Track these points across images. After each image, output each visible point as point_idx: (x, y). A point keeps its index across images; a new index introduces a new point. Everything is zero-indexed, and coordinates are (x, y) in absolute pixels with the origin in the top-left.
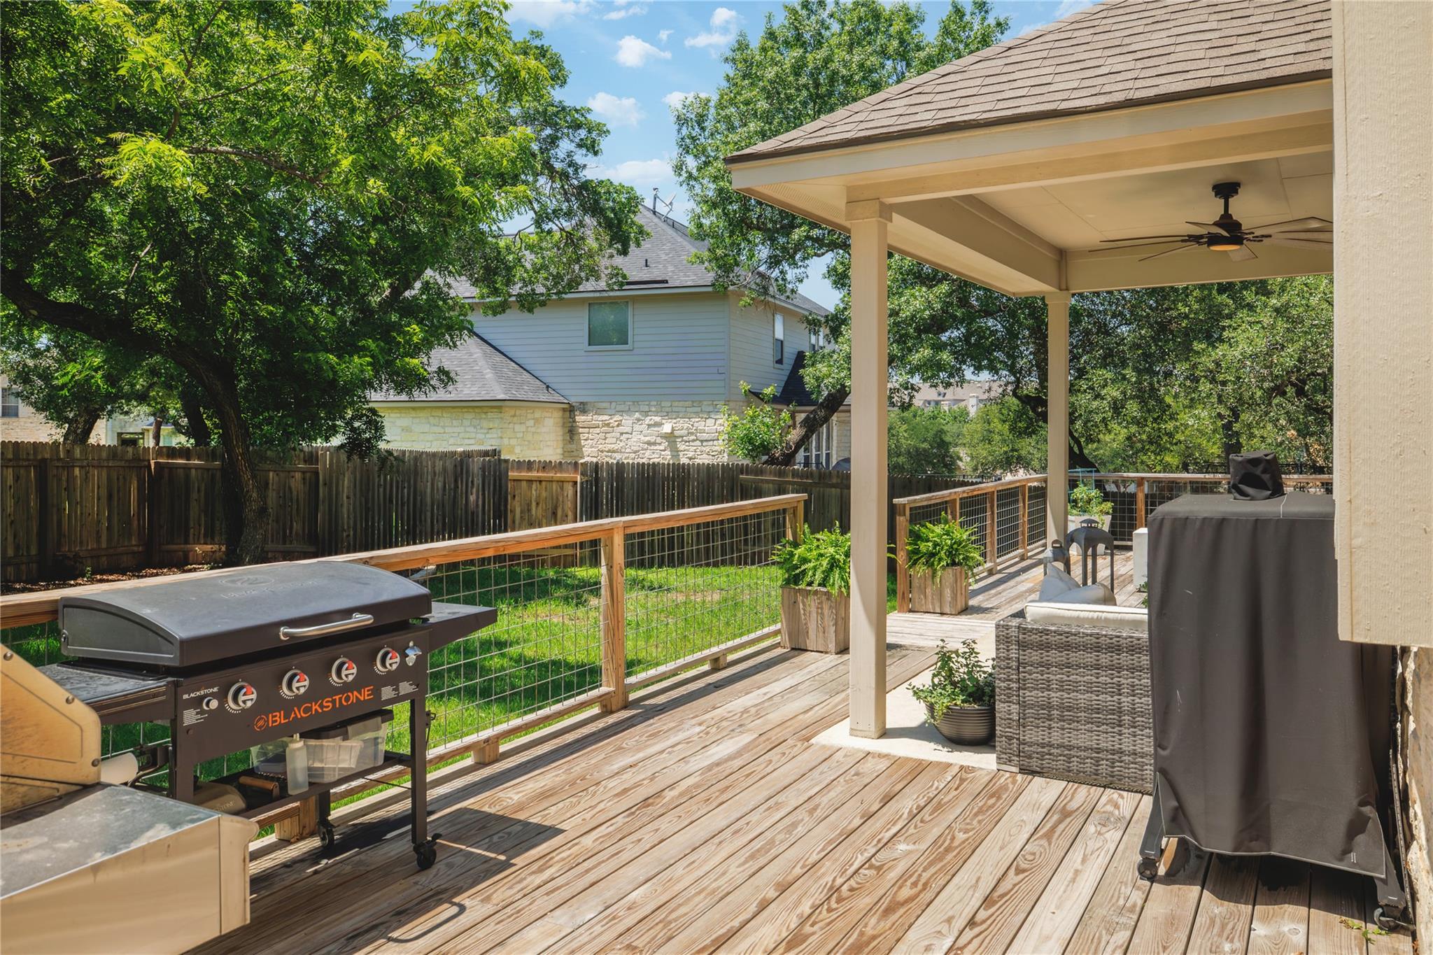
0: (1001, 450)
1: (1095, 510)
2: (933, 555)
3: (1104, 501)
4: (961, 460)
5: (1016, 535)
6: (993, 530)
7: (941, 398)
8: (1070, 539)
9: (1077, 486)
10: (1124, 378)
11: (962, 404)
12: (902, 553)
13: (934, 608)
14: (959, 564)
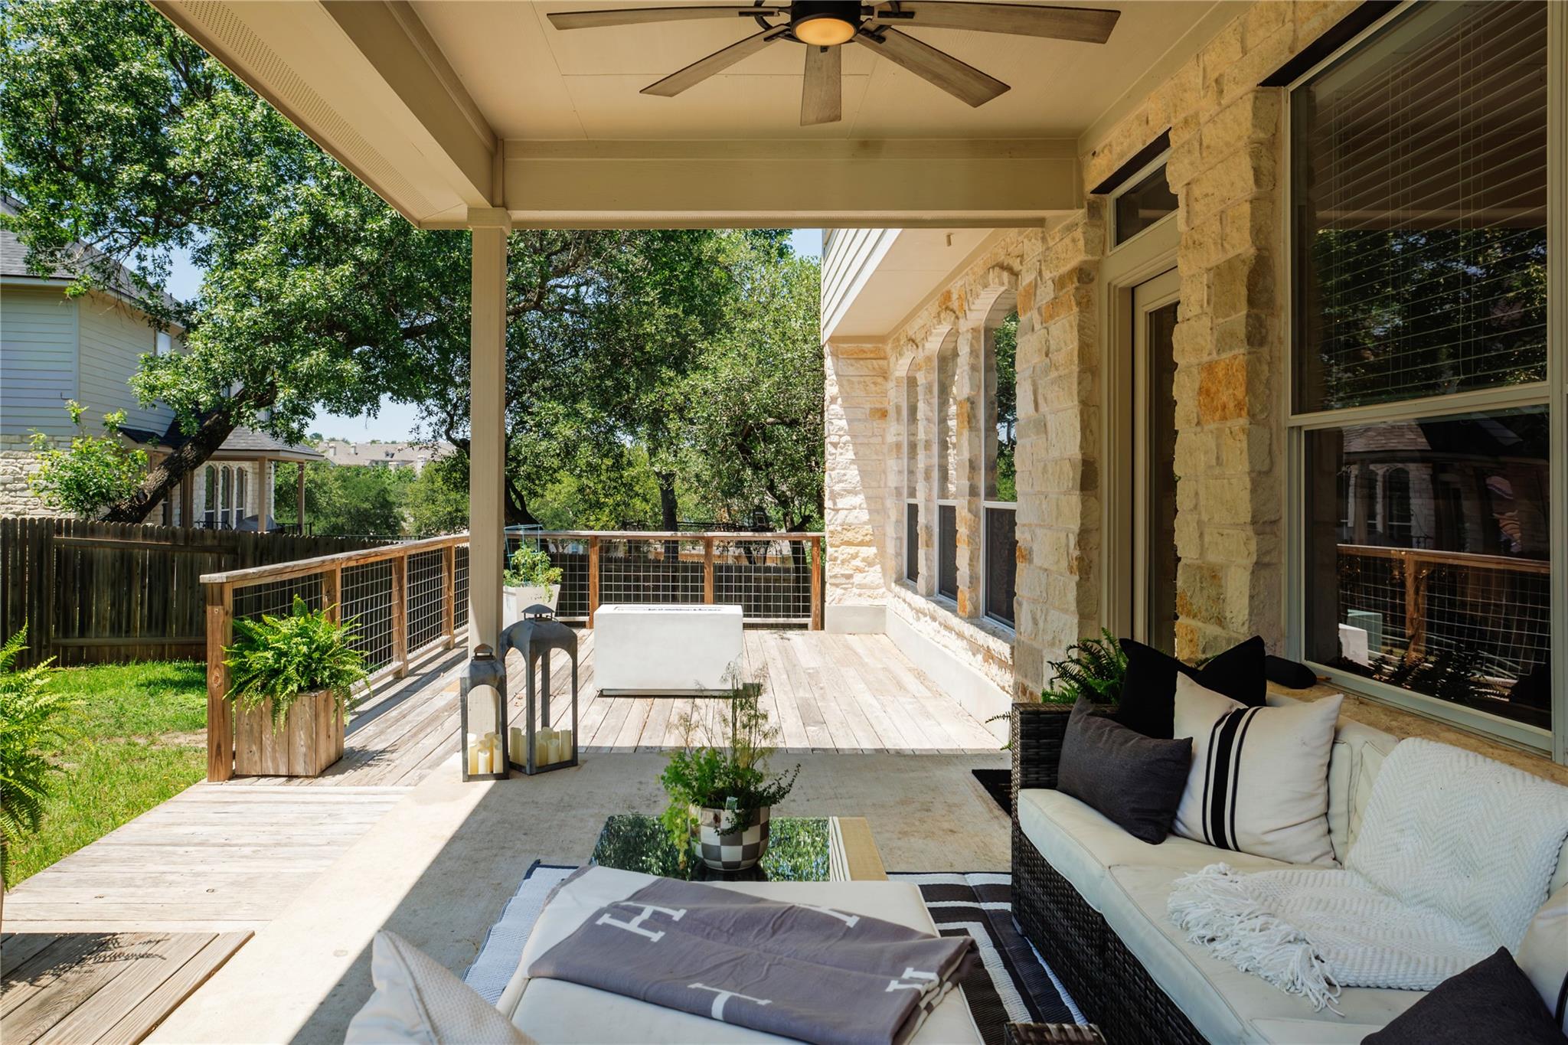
0: (444, 510)
1: (541, 578)
2: (275, 673)
3: (552, 566)
4: (404, 520)
5: (439, 616)
6: (401, 613)
7: (389, 458)
8: (508, 640)
9: (518, 547)
10: (577, 413)
11: (409, 466)
12: (216, 673)
13: (277, 767)
14: (323, 686)
